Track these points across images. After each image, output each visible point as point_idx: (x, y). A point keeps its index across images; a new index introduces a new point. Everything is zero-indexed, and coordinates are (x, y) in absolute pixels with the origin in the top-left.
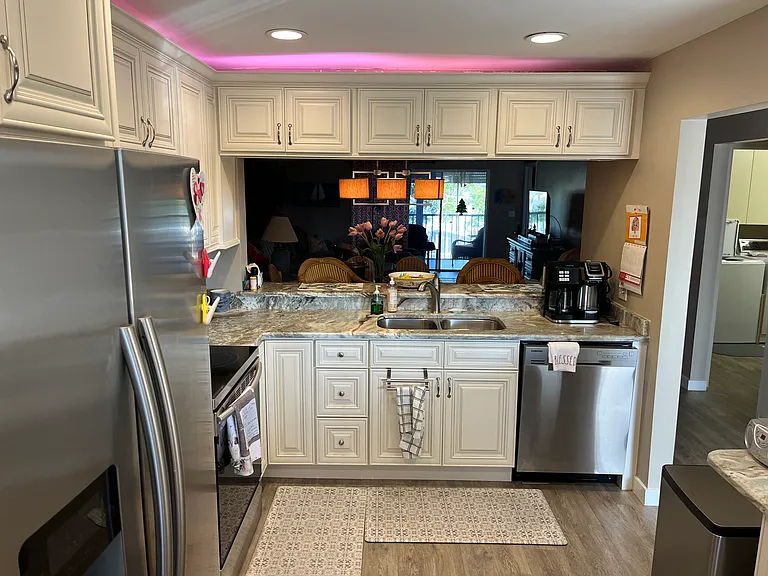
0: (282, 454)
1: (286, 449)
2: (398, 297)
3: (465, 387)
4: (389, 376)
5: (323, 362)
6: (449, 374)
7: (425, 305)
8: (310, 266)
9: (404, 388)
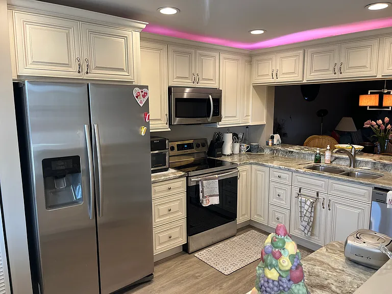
0: (256, 216)
1: (258, 215)
2: (331, 156)
3: (338, 206)
4: (300, 192)
5: (272, 179)
6: (330, 198)
7: (348, 163)
8: (313, 139)
9: (303, 198)
